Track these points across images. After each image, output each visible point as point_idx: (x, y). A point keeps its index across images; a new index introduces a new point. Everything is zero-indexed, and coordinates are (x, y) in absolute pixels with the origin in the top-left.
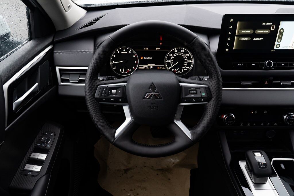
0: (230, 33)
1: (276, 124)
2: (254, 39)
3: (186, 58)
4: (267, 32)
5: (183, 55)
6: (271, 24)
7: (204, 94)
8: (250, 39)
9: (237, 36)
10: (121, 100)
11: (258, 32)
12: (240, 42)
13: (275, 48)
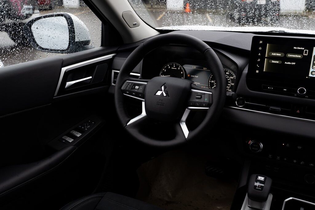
0: (259, 54)
1: (312, 165)
2: (286, 63)
3: (229, 81)
4: (300, 56)
5: (227, 78)
6: (303, 49)
7: (206, 99)
8: (281, 62)
9: (266, 58)
10: (140, 95)
11: (290, 56)
12: (270, 65)
13: (310, 75)
